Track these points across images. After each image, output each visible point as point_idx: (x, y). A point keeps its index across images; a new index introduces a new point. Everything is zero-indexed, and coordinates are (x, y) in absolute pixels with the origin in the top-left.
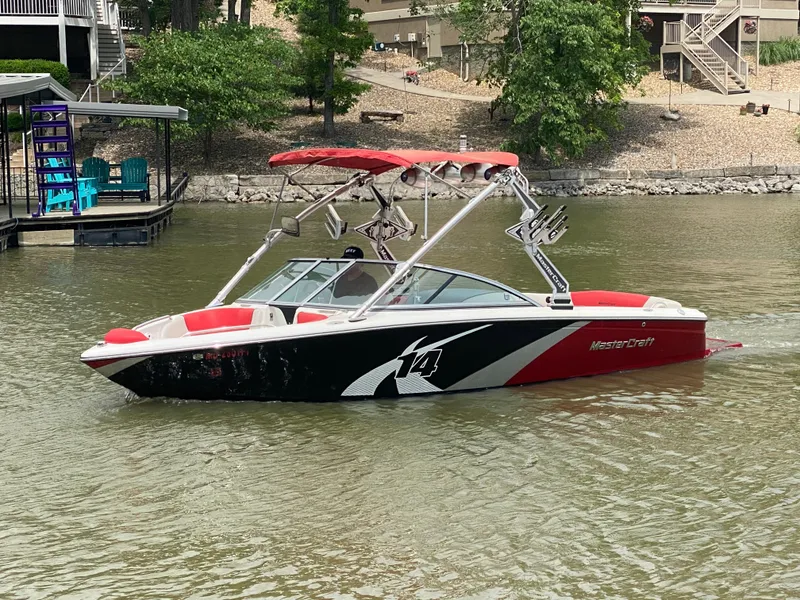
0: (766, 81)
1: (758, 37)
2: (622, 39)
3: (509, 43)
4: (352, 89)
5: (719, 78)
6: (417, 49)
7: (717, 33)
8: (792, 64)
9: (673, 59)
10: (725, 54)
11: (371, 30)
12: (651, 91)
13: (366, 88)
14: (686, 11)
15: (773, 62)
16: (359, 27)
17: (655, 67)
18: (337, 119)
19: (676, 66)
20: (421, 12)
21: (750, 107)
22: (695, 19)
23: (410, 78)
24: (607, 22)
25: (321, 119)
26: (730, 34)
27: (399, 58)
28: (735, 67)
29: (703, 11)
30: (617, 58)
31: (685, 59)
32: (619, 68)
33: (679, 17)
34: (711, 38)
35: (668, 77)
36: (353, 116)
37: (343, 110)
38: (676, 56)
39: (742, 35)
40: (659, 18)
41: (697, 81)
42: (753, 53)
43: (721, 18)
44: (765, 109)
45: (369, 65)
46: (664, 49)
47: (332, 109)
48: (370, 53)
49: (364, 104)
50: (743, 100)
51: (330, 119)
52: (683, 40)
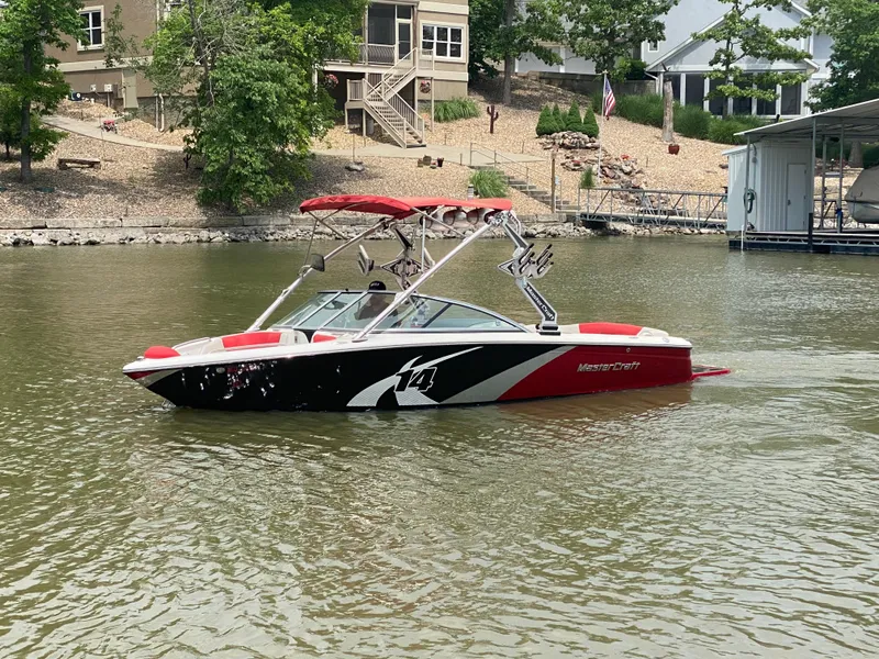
0: (440, 136)
1: (432, 96)
2: (309, 96)
3: (203, 97)
4: (49, 138)
5: (399, 133)
6: (114, 99)
7: (396, 91)
8: (462, 122)
9: (357, 114)
10: (403, 111)
11: (67, 80)
12: (335, 143)
13: (63, 135)
14: (367, 71)
15: (446, 119)
16: (53, 76)
17: (341, 122)
18: (35, 165)
19: (359, 121)
20: (116, 64)
21: (427, 160)
22: (375, 78)
23: (108, 127)
24: (293, 80)
25: (18, 165)
26: (407, 93)
27: (95, 108)
28: (412, 123)
29: (383, 71)
30: (304, 113)
31: (368, 115)
32: (306, 122)
33: (362, 75)
34: (390, 96)
35: (353, 131)
36: (50, 162)
37: (40, 157)
38: (360, 112)
39: (418, 94)
40: (343, 76)
41: (378, 135)
42: (429, 111)
43: (399, 78)
44: (440, 162)
45: (64, 114)
46: (349, 105)
47: (29, 156)
48: (66, 101)
49: (61, 151)
50: (420, 153)
51: (26, 166)
52: (366, 97)
